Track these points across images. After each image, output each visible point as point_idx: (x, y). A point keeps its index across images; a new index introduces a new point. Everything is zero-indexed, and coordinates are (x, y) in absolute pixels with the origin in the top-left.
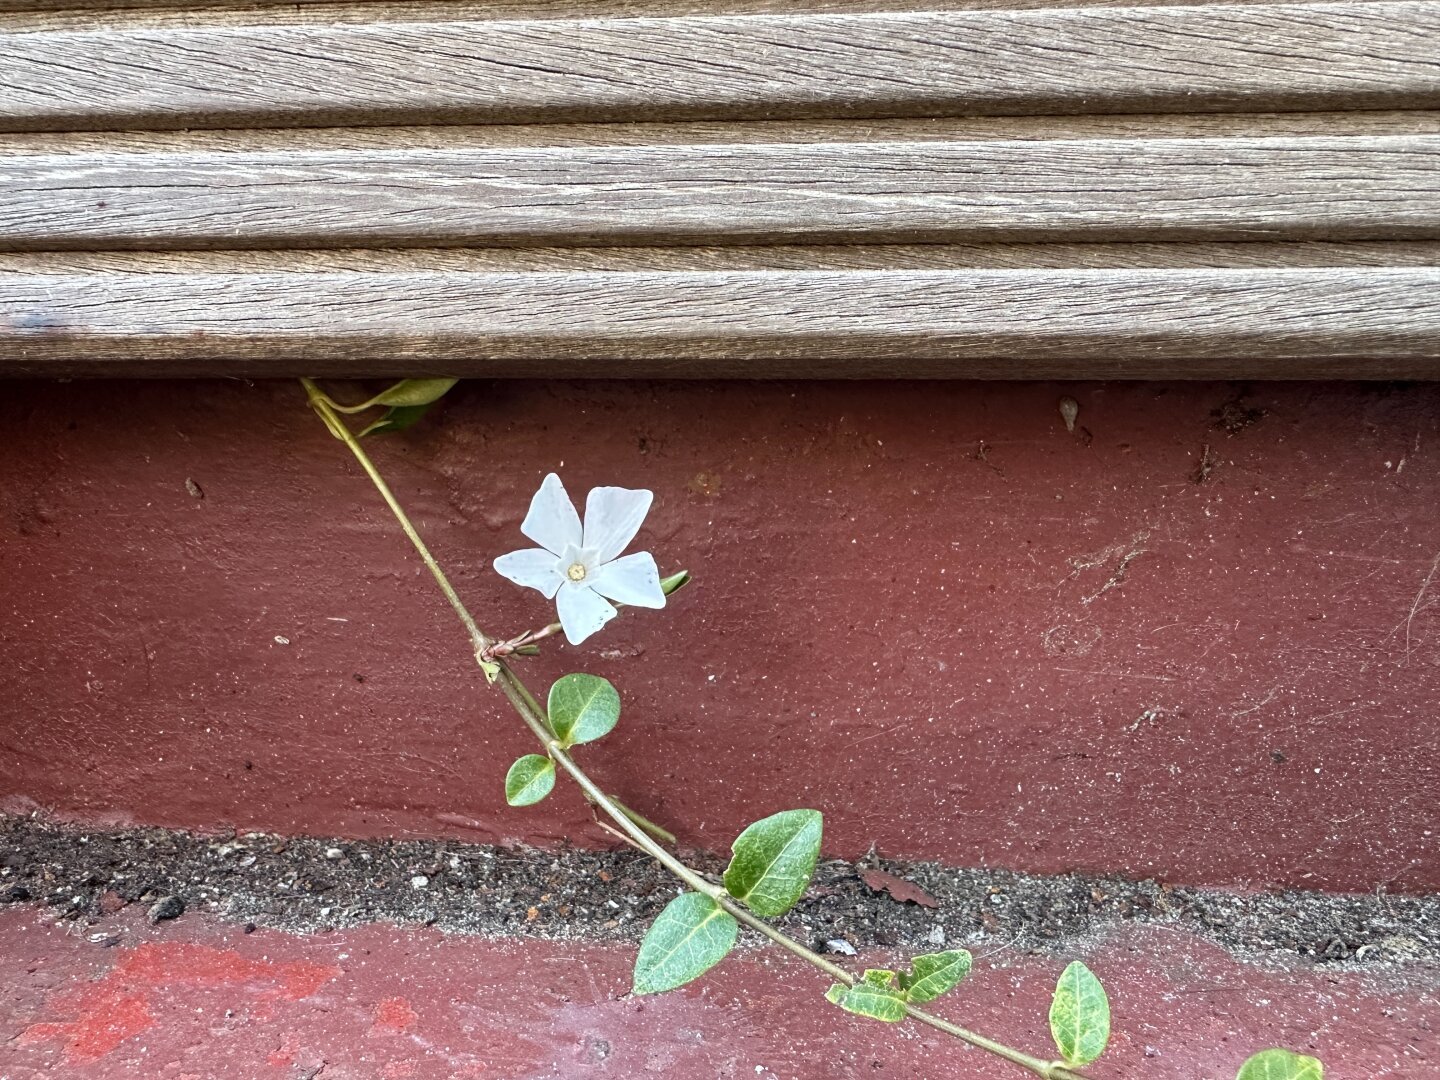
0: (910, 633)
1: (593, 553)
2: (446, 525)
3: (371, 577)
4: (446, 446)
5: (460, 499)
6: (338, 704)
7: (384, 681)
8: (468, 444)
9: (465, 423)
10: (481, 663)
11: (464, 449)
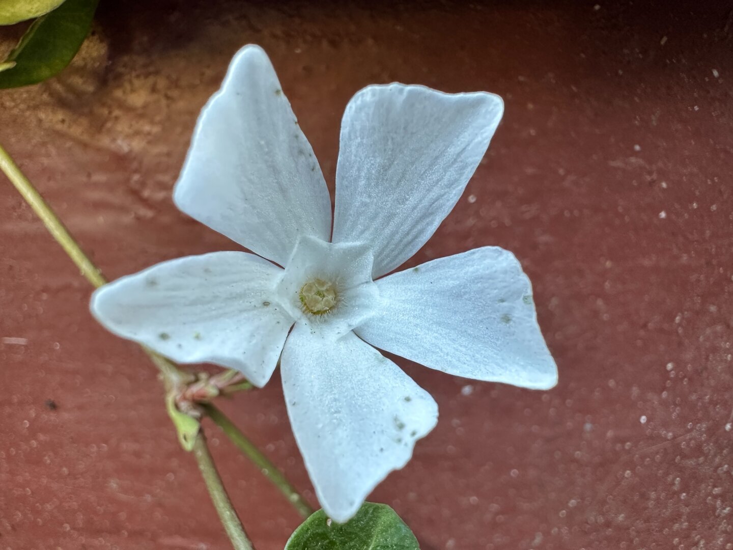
0: (719, 328)
1: (359, 252)
2: (128, 219)
3: (46, 289)
4: (117, 112)
5: (143, 184)
6: (33, 432)
7: (80, 408)
8: (145, 107)
9: (138, 76)
10: (173, 413)
11: (142, 114)
